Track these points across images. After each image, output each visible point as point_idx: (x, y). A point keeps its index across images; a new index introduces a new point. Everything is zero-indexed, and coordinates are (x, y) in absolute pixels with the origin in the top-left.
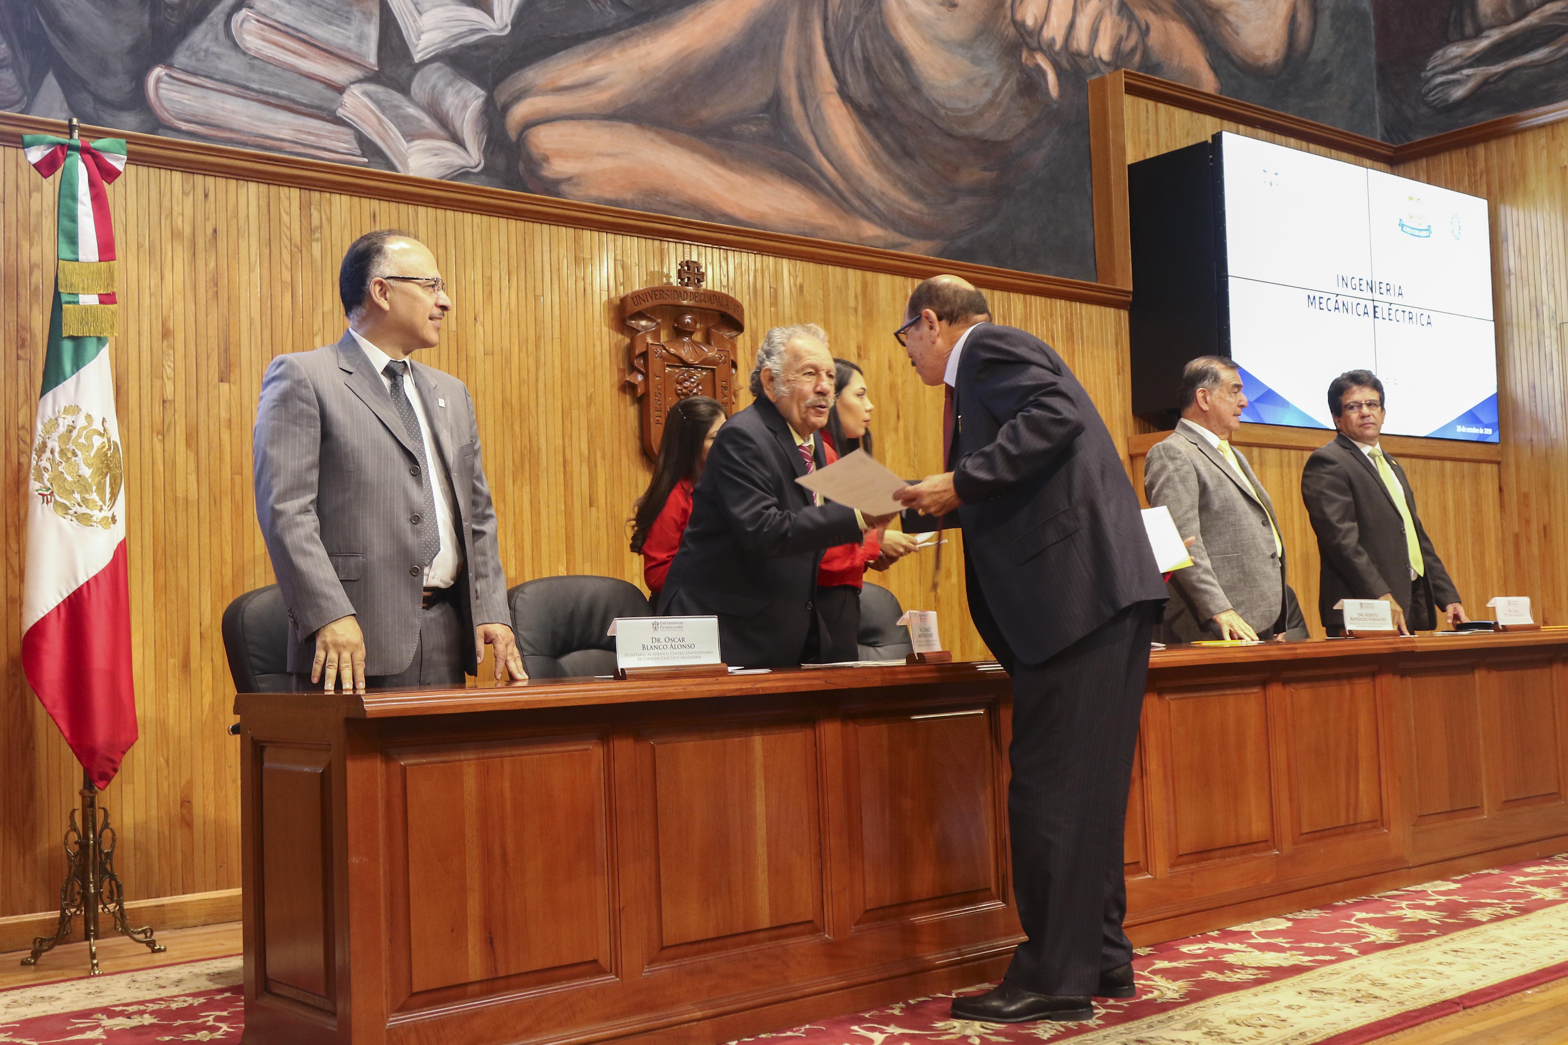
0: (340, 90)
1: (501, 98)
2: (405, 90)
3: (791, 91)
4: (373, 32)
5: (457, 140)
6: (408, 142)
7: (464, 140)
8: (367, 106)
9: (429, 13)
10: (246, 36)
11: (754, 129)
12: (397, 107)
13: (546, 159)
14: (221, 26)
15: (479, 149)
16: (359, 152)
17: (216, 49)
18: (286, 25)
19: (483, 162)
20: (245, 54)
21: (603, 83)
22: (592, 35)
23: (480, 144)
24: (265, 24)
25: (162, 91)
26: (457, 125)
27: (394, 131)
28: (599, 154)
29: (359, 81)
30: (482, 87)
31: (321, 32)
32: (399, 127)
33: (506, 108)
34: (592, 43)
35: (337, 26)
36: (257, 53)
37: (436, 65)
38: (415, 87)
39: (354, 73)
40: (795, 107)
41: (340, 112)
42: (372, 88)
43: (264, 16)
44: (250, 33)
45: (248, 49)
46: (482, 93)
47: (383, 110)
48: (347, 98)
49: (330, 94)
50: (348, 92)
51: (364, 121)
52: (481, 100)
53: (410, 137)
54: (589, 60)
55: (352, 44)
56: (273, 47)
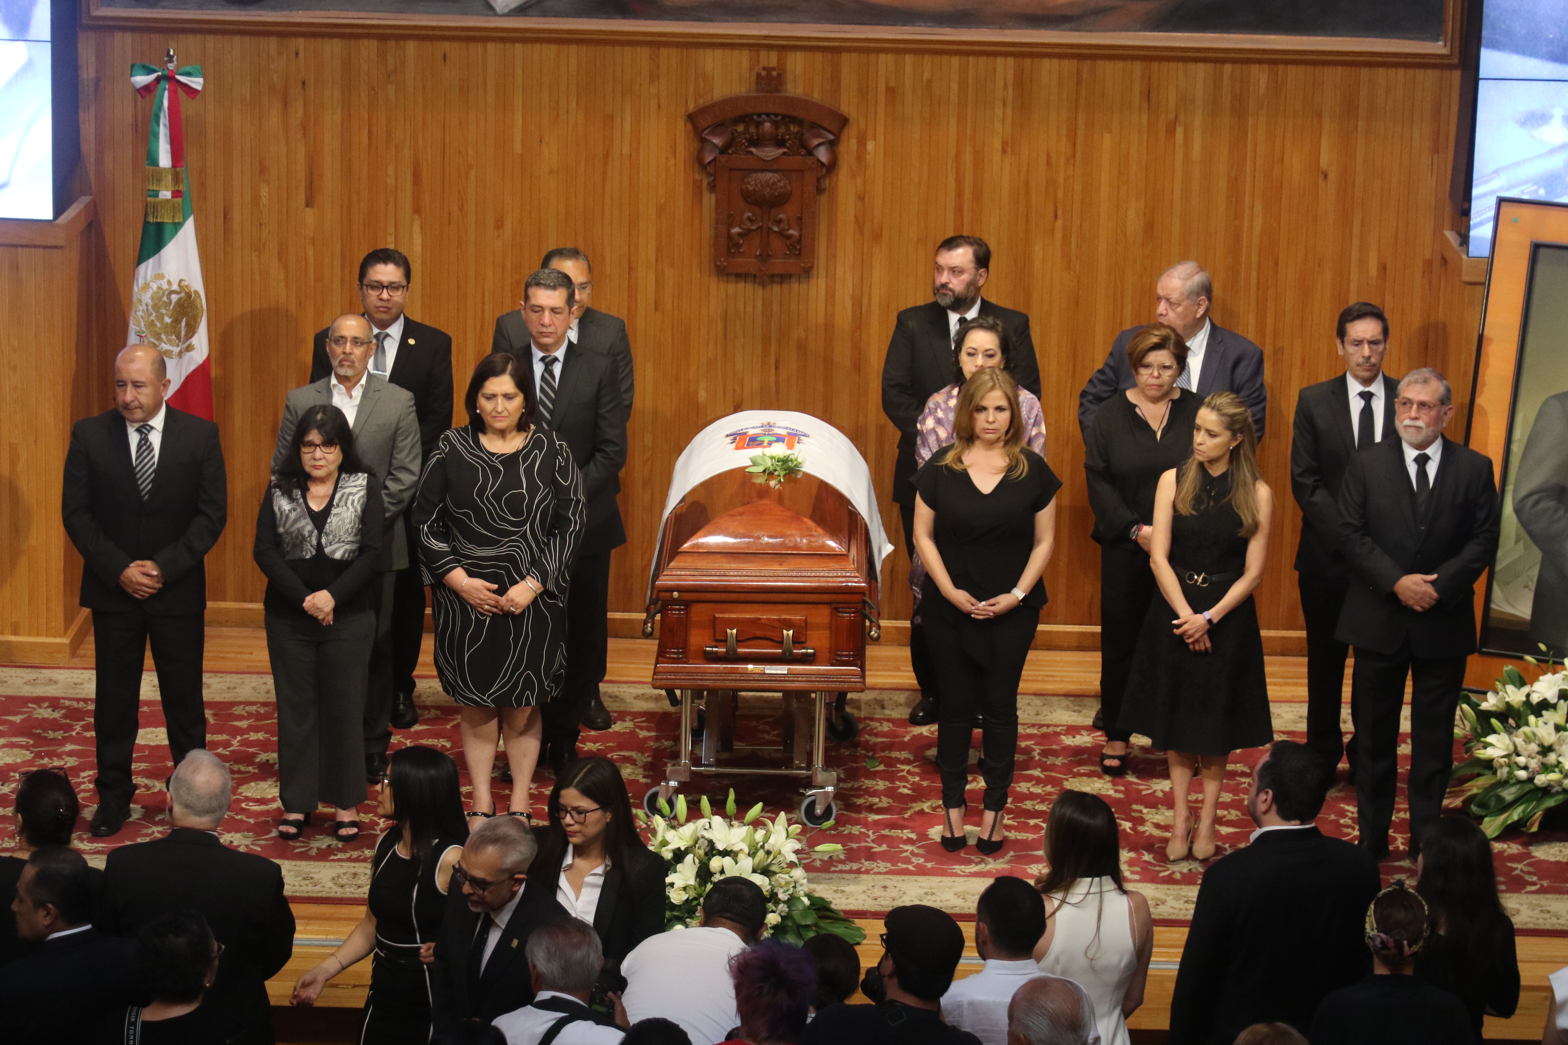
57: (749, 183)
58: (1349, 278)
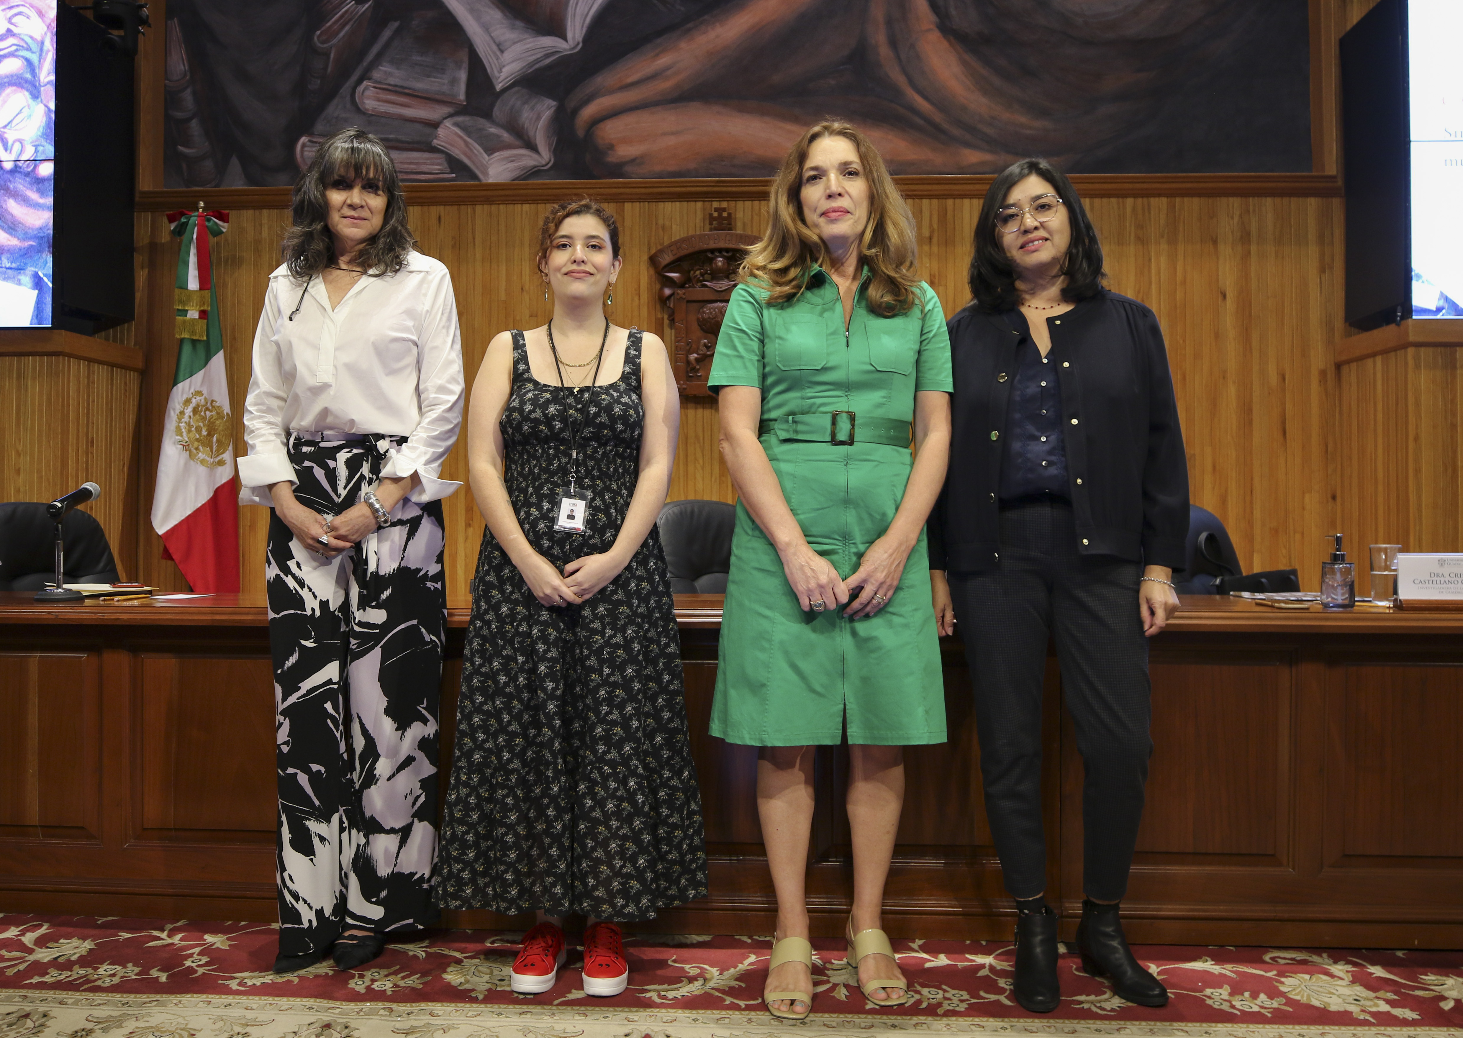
0: (435, 125)
1: (571, 104)
2: (488, 115)
3: (879, 38)
4: (463, 76)
5: (532, 147)
6: (489, 155)
7: (536, 145)
8: (456, 134)
9: (510, 50)
10: (367, 102)
11: (833, 82)
12: (480, 130)
13: (611, 147)
14: (348, 98)
15: (549, 150)
16: (448, 170)
17: (343, 115)
18: (396, 86)
19: (553, 160)
20: (364, 114)
21: (669, 72)
22: (660, 33)
23: (550, 145)
24: (380, 88)
25: (306, 153)
26: (531, 133)
27: (477, 148)
28: (664, 134)
29: (451, 116)
30: (554, 99)
31: (421, 85)
32: (481, 145)
33: (575, 112)
34: (659, 41)
35: (435, 77)
36: (373, 111)
37: (516, 89)
38: (498, 112)
39: (446, 110)
40: (884, 51)
41: (435, 142)
42: (460, 119)
43: (380, 83)
44: (369, 98)
45: (368, 110)
46: (553, 103)
47: (469, 133)
48: (441, 131)
49: (428, 130)
50: (442, 126)
51: (453, 146)
52: (553, 110)
53: (490, 150)
54: (657, 55)
55: (445, 88)
56: (386, 104)
57: (704, 312)
58: (1251, 388)
